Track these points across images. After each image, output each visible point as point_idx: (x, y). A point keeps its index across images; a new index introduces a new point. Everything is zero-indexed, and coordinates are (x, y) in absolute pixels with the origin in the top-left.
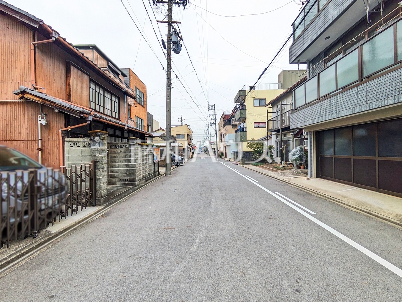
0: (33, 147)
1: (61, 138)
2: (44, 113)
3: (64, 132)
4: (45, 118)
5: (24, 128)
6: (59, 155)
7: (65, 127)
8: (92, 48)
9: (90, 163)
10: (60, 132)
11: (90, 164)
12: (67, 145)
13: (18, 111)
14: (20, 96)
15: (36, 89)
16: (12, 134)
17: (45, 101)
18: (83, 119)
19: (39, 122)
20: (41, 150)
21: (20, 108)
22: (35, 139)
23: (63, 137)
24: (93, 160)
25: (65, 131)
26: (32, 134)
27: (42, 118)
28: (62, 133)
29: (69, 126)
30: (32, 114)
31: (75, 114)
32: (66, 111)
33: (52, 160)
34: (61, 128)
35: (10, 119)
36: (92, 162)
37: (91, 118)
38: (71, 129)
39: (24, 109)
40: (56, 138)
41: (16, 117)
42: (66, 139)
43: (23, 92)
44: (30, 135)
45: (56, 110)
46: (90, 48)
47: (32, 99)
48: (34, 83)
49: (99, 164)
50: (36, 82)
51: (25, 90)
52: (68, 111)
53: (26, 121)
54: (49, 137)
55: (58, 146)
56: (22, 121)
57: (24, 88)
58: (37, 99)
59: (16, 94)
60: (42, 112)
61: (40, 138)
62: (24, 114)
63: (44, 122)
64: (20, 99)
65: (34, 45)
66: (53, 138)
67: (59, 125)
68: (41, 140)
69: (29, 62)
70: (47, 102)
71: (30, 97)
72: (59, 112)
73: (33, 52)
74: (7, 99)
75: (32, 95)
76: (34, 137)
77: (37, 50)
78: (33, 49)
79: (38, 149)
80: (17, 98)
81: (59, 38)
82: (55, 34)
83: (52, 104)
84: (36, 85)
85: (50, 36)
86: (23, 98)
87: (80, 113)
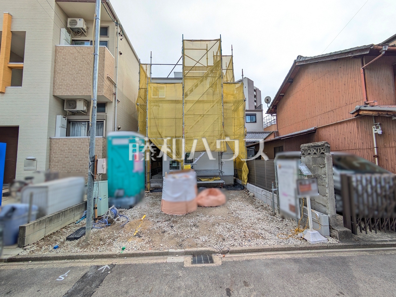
0: (369, 154)
2: (378, 123)
4: (380, 127)
5: (359, 139)
13: (353, 126)
14: (356, 114)
15: (367, 104)
16: (349, 145)
17: (380, 113)
19: (374, 132)
20: (377, 156)
21: (354, 124)
22: (370, 148)
27: (377, 128)
30: (365, 126)
33: (390, 167)
35: (346, 133)
39: (358, 123)
40: (393, 144)
41: (351, 131)
43: (359, 110)
44: (365, 144)
47: (367, 114)
50: (367, 99)
51: (360, 108)
53: (360, 133)
54: (385, 145)
56: (356, 134)
57: (359, 107)
58: (371, 113)
59: (353, 114)
60: (375, 123)
61: (375, 146)
62: (358, 128)
63: (379, 132)
64: (355, 116)
65: (363, 69)
66: (391, 145)
68: (377, 147)
69: (360, 84)
70: (382, 113)
71: (365, 112)
73: (363, 75)
74: (343, 119)
75: (366, 110)
76: (369, 145)
77: (366, 71)
78: (363, 72)
79: (374, 156)
80: (353, 117)
81: (389, 48)
82: (385, 47)
83: (389, 113)
84: (367, 101)
85: (380, 52)
86: (358, 115)
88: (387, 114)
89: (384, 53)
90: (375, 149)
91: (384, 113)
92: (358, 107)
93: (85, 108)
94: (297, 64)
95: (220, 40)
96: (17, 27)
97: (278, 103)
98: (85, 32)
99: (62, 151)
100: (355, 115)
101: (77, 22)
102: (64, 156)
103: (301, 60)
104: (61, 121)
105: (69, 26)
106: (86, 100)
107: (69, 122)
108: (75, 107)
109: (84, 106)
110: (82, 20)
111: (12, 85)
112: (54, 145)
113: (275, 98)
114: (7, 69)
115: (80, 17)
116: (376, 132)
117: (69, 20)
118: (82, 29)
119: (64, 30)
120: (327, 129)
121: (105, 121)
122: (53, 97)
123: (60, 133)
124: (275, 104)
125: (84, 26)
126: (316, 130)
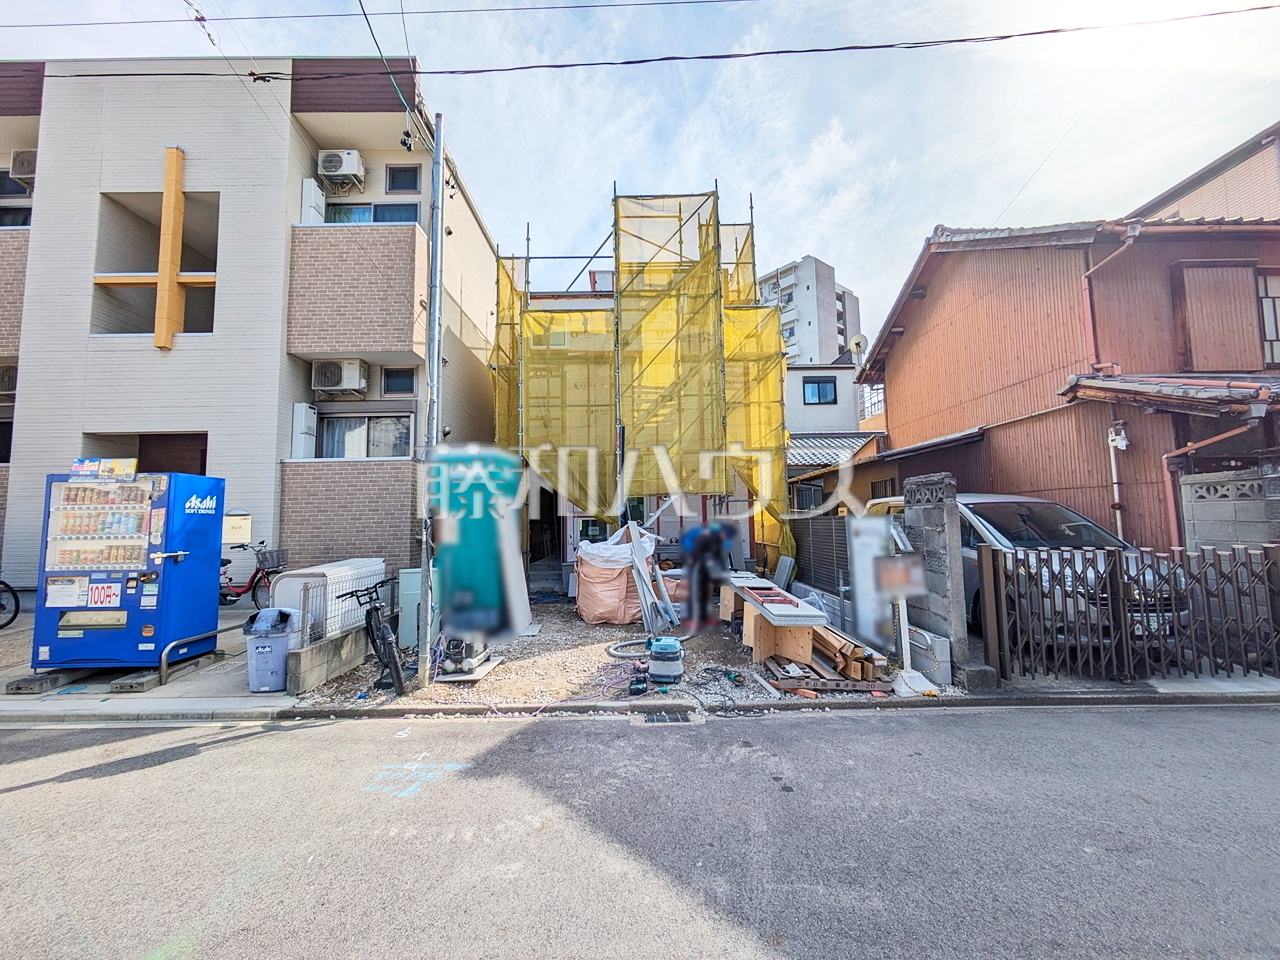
0: (1103, 500)
1: (1168, 476)
2: (1121, 421)
3: (1176, 461)
4: (1123, 433)
5: (1081, 459)
6: (1167, 522)
7: (1178, 448)
9: (1265, 545)
10: (1165, 462)
11: (1265, 549)
12: (1187, 492)
14: (1071, 395)
15: (1098, 370)
16: (1060, 477)
17: (1121, 395)
18: (1233, 419)
19: (1112, 445)
20: (1120, 507)
21: (1069, 421)
22: (1105, 484)
23: (1172, 473)
25: (1178, 456)
26: (1097, 472)
27: (1118, 434)
28: (1170, 464)
29: (1189, 444)
30: (1096, 428)
31: (1202, 410)
32: (1174, 407)
33: (1148, 533)
34: (1166, 452)
35: (1054, 446)
36: (1272, 542)
37: (1259, 410)
38: (1196, 450)
39: (1078, 420)
40: (1154, 476)
41: (1064, 440)
42: (1183, 479)
43: (1075, 388)
44: (1095, 475)
45: (1150, 410)
47: (1094, 397)
48: (1094, 361)
50: (1097, 357)
51: (1078, 381)
52: (1181, 406)
53: (1084, 445)
54: (1138, 476)
55: (1162, 496)
56: (1076, 446)
57: (1076, 379)
58: (1102, 394)
59: (1062, 395)
60: (1115, 420)
61: (1115, 480)
62: (1079, 431)
63: (1122, 444)
64: (1069, 402)
65: (1089, 278)
66: (1148, 478)
67: (1164, 448)
68: (1119, 483)
69: (1082, 318)
70: (1125, 395)
71: (1089, 392)
72: (1158, 411)
73: (1086, 293)
74: (1046, 407)
75: (1091, 387)
76: (1104, 479)
77: (1095, 283)
78: (1087, 286)
79: (1114, 507)
80: (1063, 403)
81: (1144, 229)
82: (1134, 229)
83: (1138, 398)
84: (1099, 362)
85: (1122, 239)
86: (1075, 398)
87: (1219, 404)
88: (1135, 401)
89: (1130, 242)
90: (1115, 486)
91: (1127, 396)
92: (1072, 378)
93: (363, 383)
94: (933, 250)
95: (715, 195)
96: (197, 184)
97: (887, 353)
98: (360, 182)
99: (310, 495)
100: (1067, 399)
101: (341, 161)
102: (316, 507)
103: (942, 240)
104: (304, 417)
105: (321, 171)
106: (365, 363)
107: (323, 419)
108: (339, 381)
109: (360, 378)
110: (355, 154)
111: (189, 328)
112: (292, 479)
113: (879, 339)
114: (176, 288)
115: (349, 147)
116: (1114, 444)
117: (322, 155)
118: (355, 176)
119: (313, 182)
120: (1011, 432)
121: (412, 416)
122: (286, 356)
123: (302, 449)
124: (878, 357)
125: (359, 170)
126: (983, 435)
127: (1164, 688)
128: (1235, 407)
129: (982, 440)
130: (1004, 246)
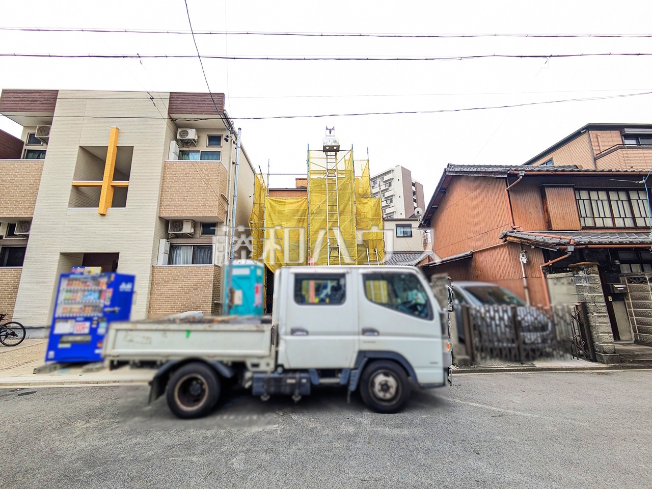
0: (520, 285)
1: (543, 275)
2: (524, 251)
3: (545, 268)
4: (525, 256)
5: (511, 267)
6: (544, 294)
7: (545, 263)
8: (584, 130)
9: (576, 304)
10: (541, 268)
11: (576, 306)
12: (550, 281)
13: (504, 253)
14: (504, 239)
15: (514, 229)
16: (504, 274)
17: (522, 240)
18: (562, 252)
19: (521, 261)
20: (527, 288)
21: (505, 250)
22: (520, 278)
23: (544, 274)
24: (582, 301)
25: (545, 266)
26: (517, 273)
27: (523, 256)
28: (543, 270)
29: (550, 261)
30: (515, 253)
31: (551, 248)
32: (541, 246)
34: (542, 264)
35: (500, 260)
36: (579, 303)
37: (571, 249)
38: (552, 263)
39: (508, 250)
40: (538, 275)
41: (504, 258)
42: (549, 276)
43: (505, 236)
45: (533, 247)
46: (582, 132)
47: (513, 240)
48: (512, 225)
49: (591, 306)
50: (514, 223)
52: (544, 246)
54: (532, 275)
55: (541, 284)
56: (509, 260)
57: (506, 233)
58: (515, 239)
59: (501, 239)
60: (522, 250)
61: (524, 276)
62: (509, 254)
63: (524, 260)
64: (504, 242)
65: (508, 190)
66: (536, 275)
67: (539, 262)
68: (526, 278)
71: (511, 238)
72: (536, 247)
73: (507, 197)
74: (496, 244)
75: (512, 236)
76: (520, 276)
77: (510, 193)
78: (507, 194)
79: (524, 288)
80: (502, 242)
81: (526, 173)
82: (522, 173)
83: (528, 241)
84: (514, 225)
85: (518, 176)
86: (506, 240)
87: (556, 246)
88: (527, 243)
89: (521, 177)
90: (524, 279)
91: (525, 241)
92: (504, 232)
93: (193, 230)
94: (447, 174)
95: (351, 151)
96: (124, 143)
97: (431, 216)
98: (195, 142)
99: (165, 282)
101: (188, 133)
102: (168, 288)
103: (451, 170)
104: (164, 245)
105: (178, 137)
106: (194, 221)
107: (173, 248)
108: (181, 229)
109: (191, 228)
110: (194, 130)
111: (114, 205)
112: (157, 274)
114: (110, 187)
115: (191, 127)
117: (179, 130)
118: (194, 140)
119: (175, 142)
120: (483, 254)
122: (158, 218)
123: (162, 259)
124: (427, 218)
125: (195, 137)
126: (472, 255)
127: (538, 364)
128: (561, 247)
129: (472, 257)
130: (475, 175)
